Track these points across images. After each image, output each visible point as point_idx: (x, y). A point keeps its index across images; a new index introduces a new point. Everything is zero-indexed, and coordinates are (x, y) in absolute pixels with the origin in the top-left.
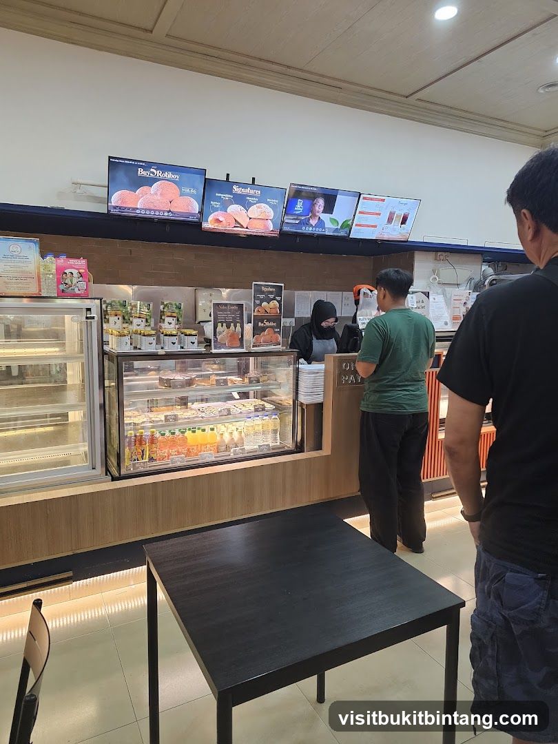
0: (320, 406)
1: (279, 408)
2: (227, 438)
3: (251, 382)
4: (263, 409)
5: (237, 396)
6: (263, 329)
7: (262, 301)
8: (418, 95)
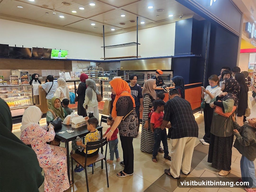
0: (38, 96)
1: (30, 97)
2: (17, 103)
3: (22, 92)
4: (26, 97)
5: (19, 95)
6: (24, 81)
7: (23, 75)
8: (68, 26)
